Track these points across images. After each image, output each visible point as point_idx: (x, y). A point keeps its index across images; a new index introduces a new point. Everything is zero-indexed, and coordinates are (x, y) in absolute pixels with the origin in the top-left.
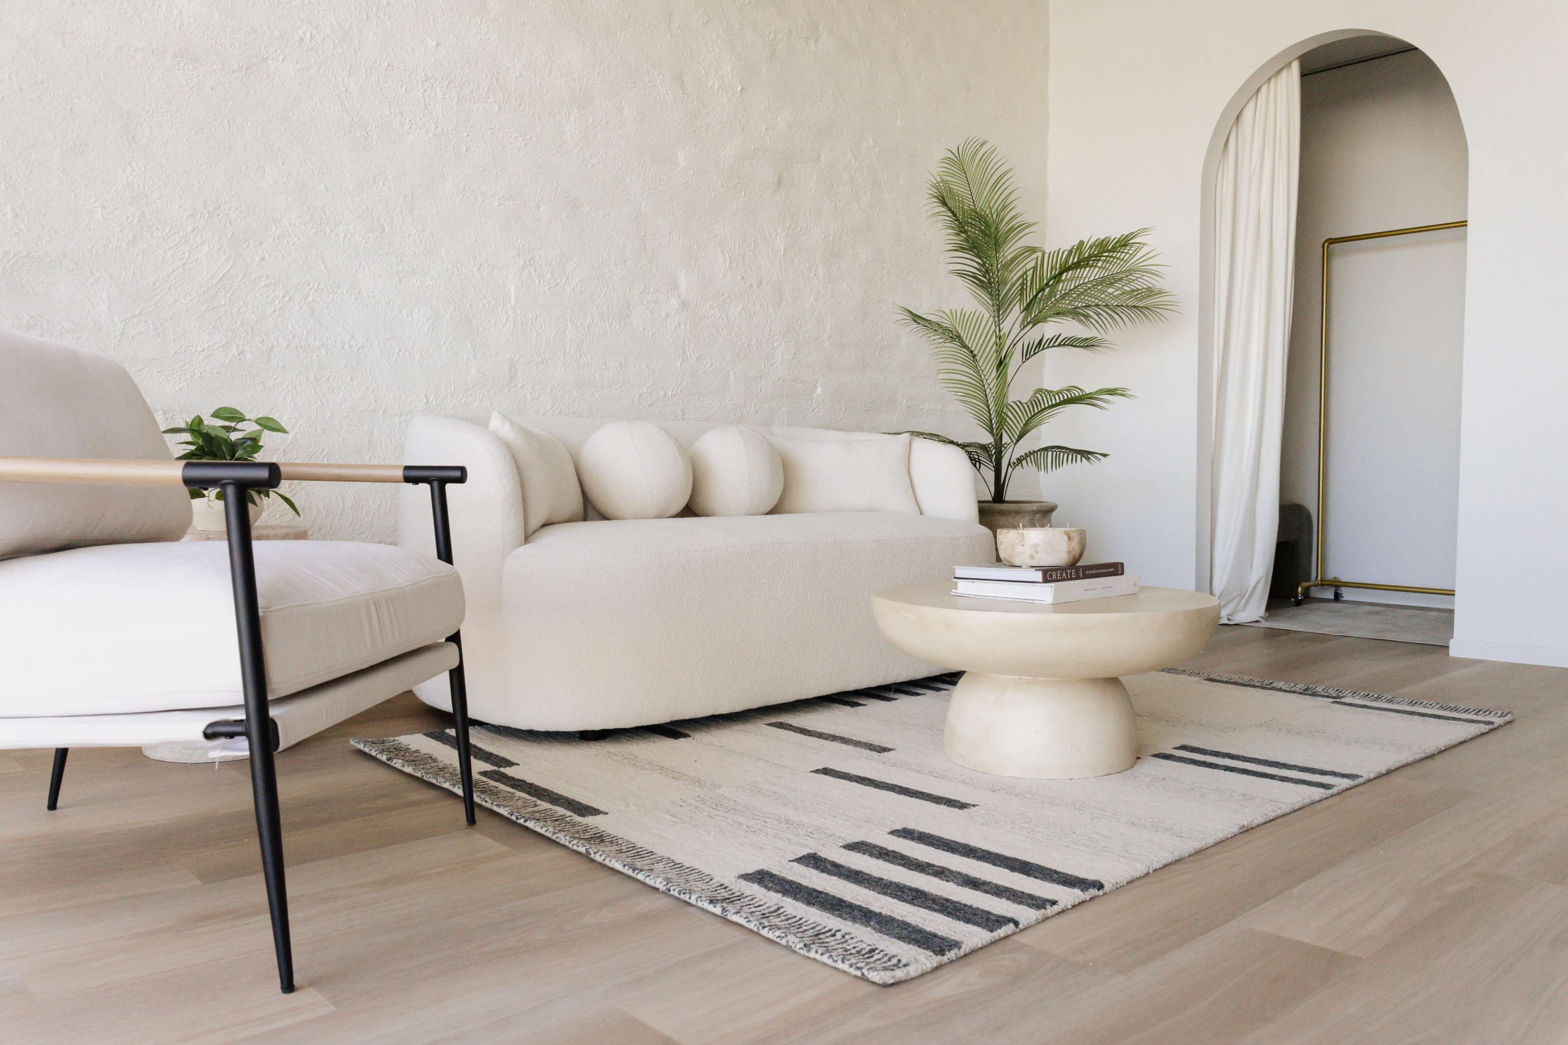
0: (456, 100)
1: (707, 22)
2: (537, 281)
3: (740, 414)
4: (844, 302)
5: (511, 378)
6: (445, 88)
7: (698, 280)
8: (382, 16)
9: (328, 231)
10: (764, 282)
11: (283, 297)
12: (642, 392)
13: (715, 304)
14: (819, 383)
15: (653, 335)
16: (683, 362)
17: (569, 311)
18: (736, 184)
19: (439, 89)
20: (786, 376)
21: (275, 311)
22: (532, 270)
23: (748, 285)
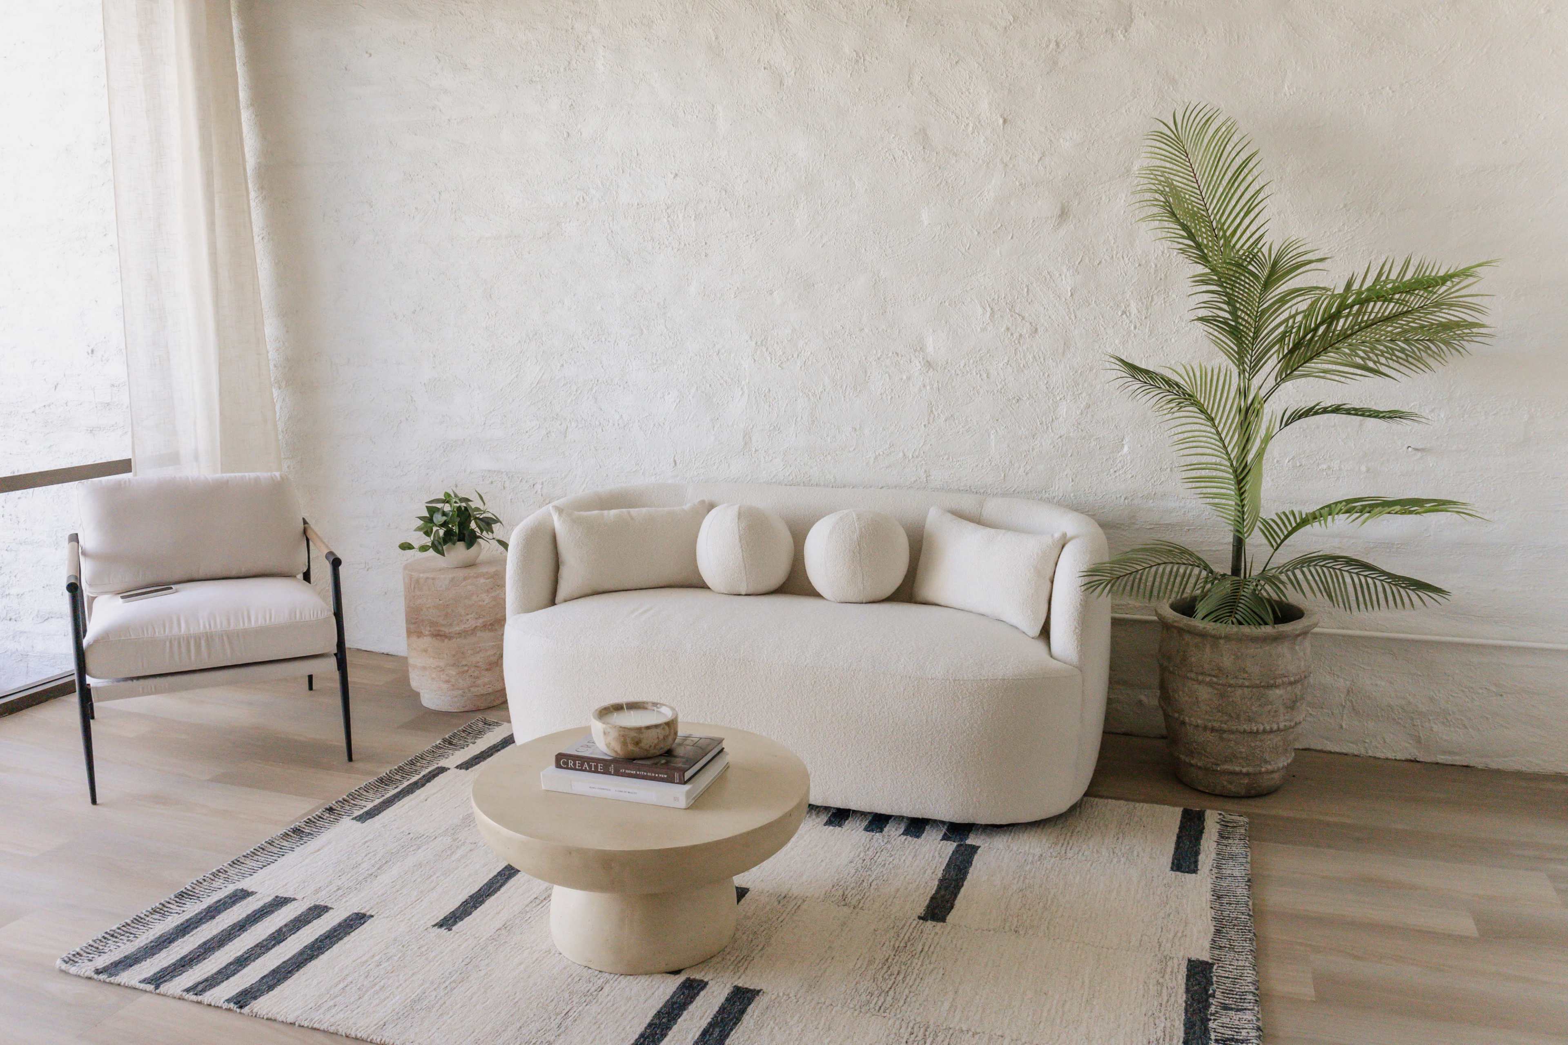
0: (693, 217)
1: (957, 63)
2: (769, 359)
3: (1003, 475)
4: (1173, 340)
5: (746, 444)
6: (683, 211)
7: (948, 339)
8: (634, 167)
9: (603, 340)
10: (1041, 330)
11: (577, 391)
12: (877, 454)
13: (971, 361)
14: (1127, 439)
15: (892, 397)
16: (929, 423)
17: (800, 383)
18: (999, 228)
19: (679, 212)
20: (1071, 434)
21: (572, 401)
22: (764, 350)
23: (1016, 335)
